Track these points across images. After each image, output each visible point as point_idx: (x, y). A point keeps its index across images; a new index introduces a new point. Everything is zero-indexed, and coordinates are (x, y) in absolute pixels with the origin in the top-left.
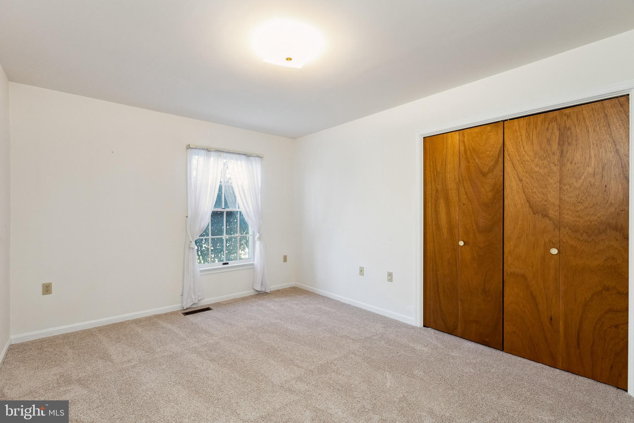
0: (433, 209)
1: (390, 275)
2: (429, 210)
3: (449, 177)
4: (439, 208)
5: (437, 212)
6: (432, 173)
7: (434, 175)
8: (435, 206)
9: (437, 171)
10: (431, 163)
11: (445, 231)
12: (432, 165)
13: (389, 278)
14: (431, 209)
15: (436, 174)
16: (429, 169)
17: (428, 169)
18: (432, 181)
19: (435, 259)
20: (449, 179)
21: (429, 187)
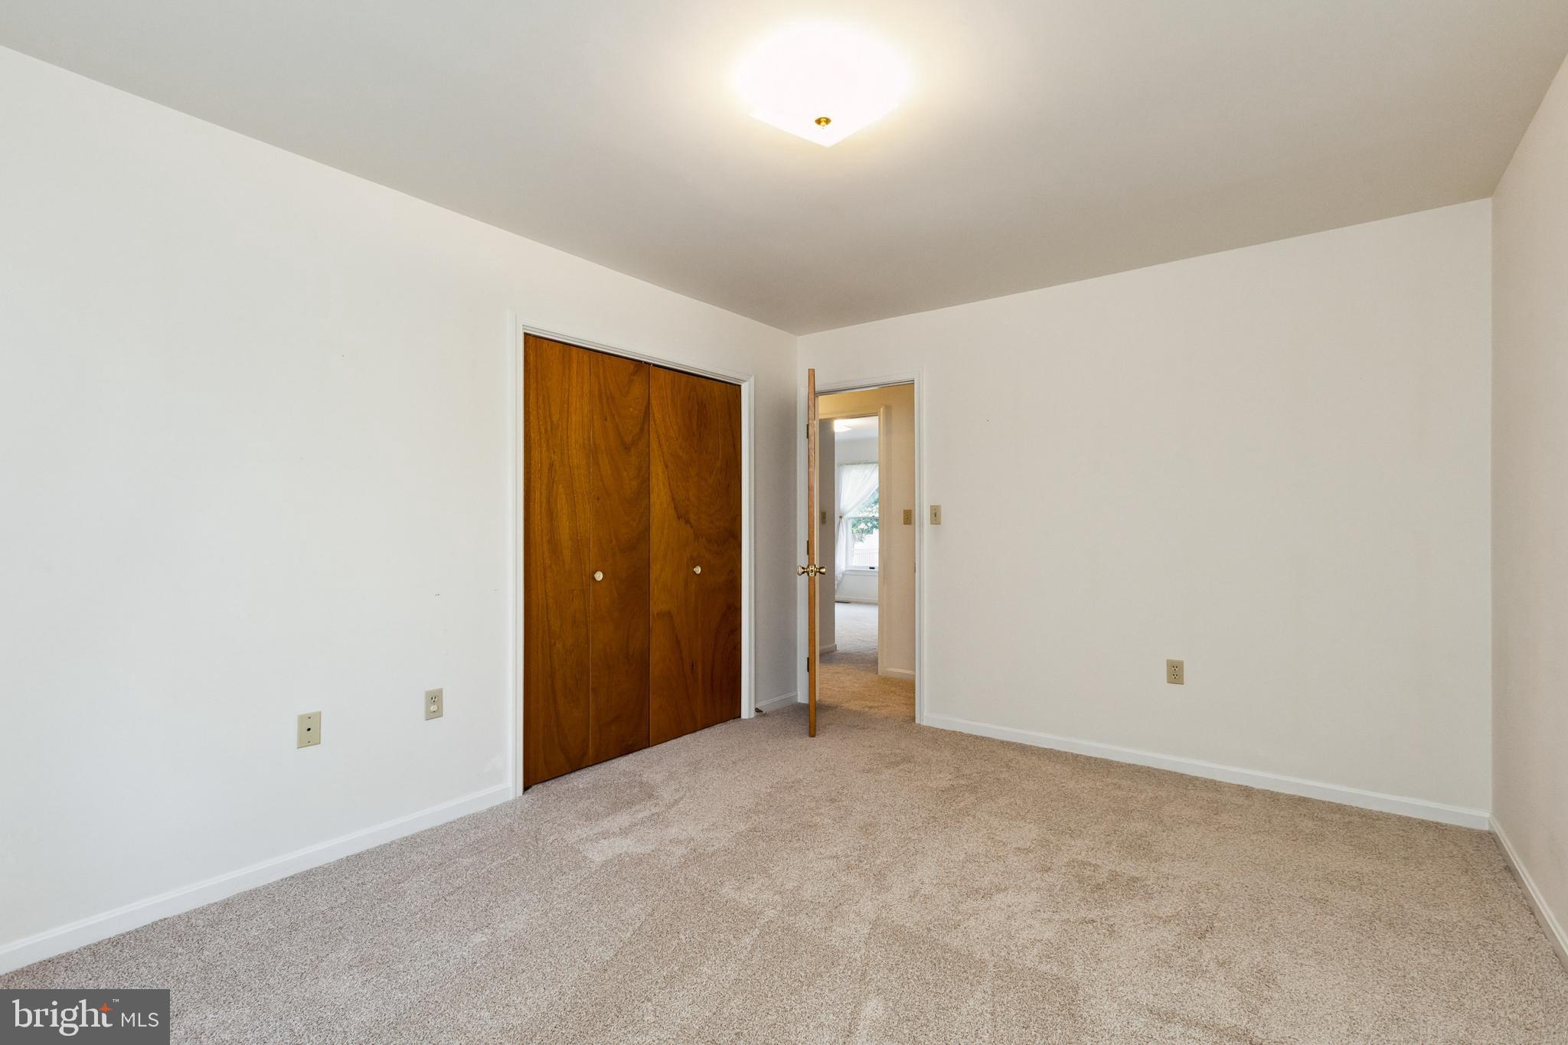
0: (544, 505)
1: (435, 699)
2: (536, 508)
3: (574, 441)
4: (556, 504)
5: (551, 515)
6: (541, 423)
7: (546, 429)
8: (548, 502)
9: (552, 422)
10: (541, 398)
11: (567, 554)
12: (542, 406)
13: (433, 708)
14: (541, 506)
15: (549, 429)
16: (535, 412)
17: (533, 413)
18: (543, 441)
19: (549, 621)
20: (574, 445)
21: (535, 455)
